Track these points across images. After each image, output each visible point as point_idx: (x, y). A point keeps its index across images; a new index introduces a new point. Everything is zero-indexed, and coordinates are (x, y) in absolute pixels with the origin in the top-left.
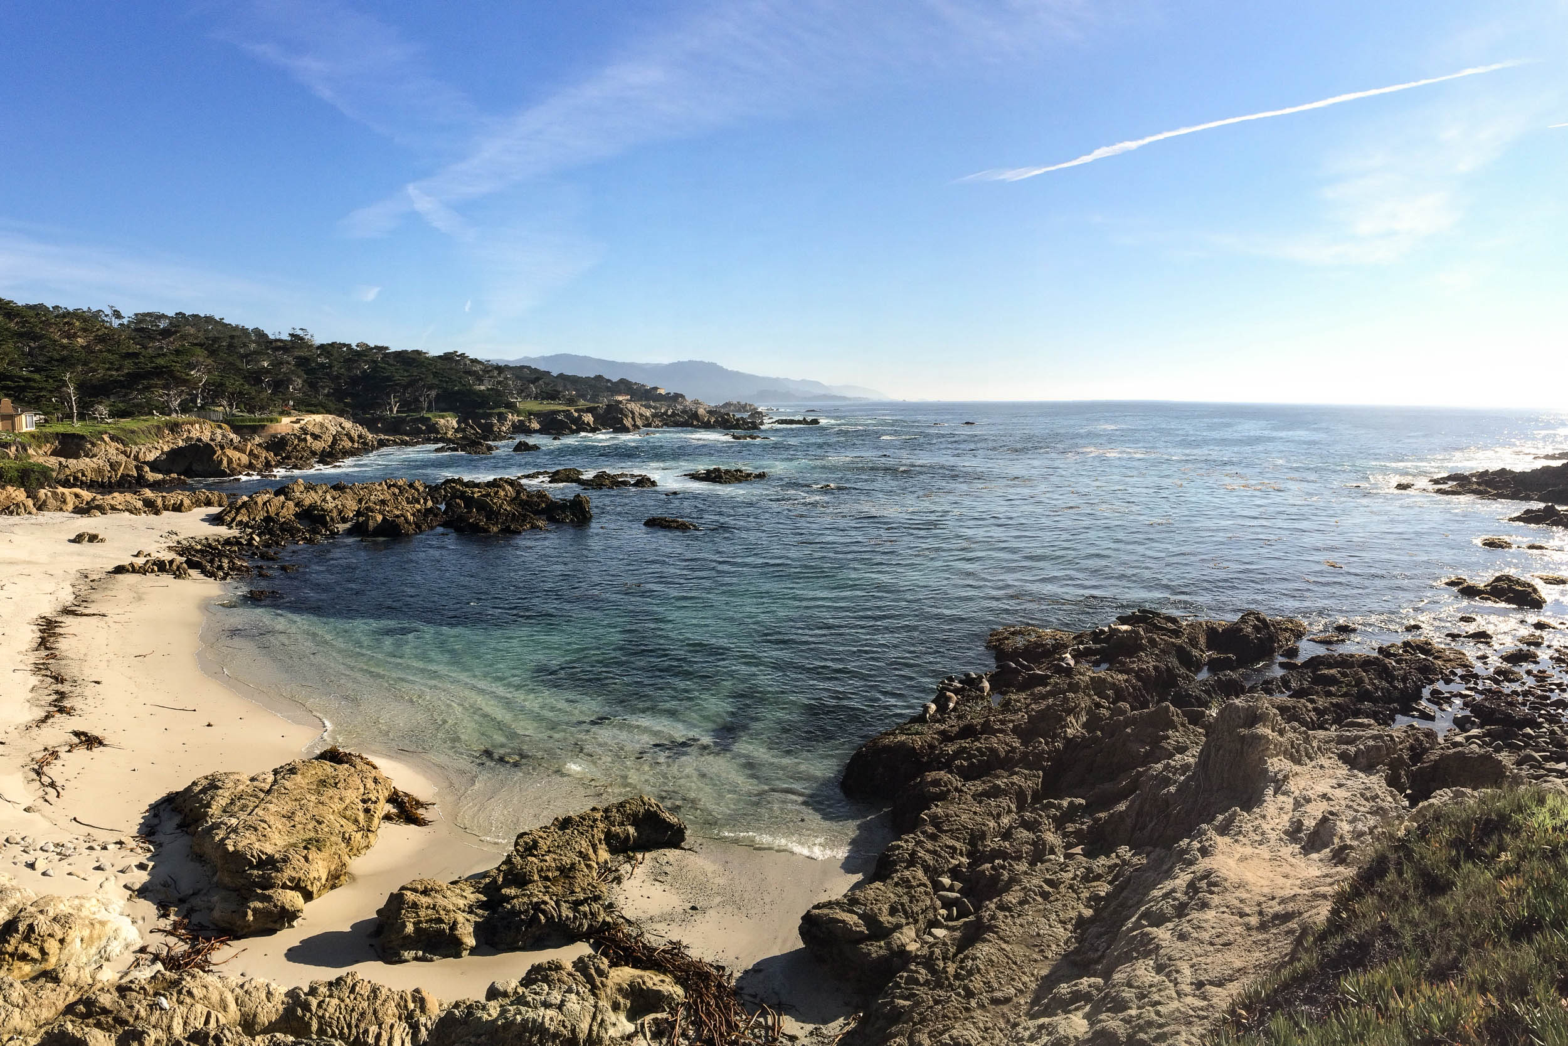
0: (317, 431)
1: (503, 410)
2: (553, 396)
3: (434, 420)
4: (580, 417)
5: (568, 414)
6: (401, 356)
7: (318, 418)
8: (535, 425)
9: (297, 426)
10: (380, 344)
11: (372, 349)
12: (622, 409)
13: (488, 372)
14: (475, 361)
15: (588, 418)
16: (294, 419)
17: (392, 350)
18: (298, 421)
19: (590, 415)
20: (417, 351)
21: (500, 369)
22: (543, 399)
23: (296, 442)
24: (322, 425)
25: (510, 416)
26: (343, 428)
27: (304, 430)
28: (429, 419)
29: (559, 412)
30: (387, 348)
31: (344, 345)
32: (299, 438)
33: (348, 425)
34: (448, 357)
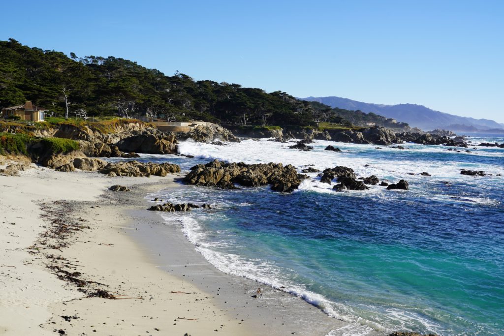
0: (205, 132)
1: (309, 127)
2: (338, 120)
3: (271, 130)
4: (355, 134)
5: (348, 132)
6: (248, 91)
7: (204, 124)
8: (329, 136)
9: (193, 128)
10: (236, 83)
11: (231, 85)
12: (379, 131)
13: (298, 104)
14: (291, 97)
15: (360, 135)
16: (191, 124)
18: (193, 125)
19: (361, 133)
20: (258, 89)
21: (305, 103)
22: (331, 122)
24: (207, 128)
25: (314, 131)
26: (218, 131)
27: (197, 130)
28: (267, 129)
29: (342, 130)
30: (240, 86)
31: (213, 82)
33: (221, 129)
34: (276, 94)
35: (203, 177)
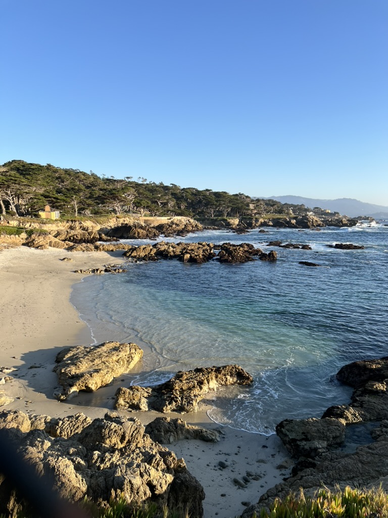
0: (178, 223)
2: (280, 212)
3: (229, 220)
4: (290, 221)
5: (285, 219)
7: (179, 218)
8: (271, 223)
9: (170, 221)
12: (308, 218)
13: (253, 201)
16: (169, 218)
17: (213, 191)
21: (258, 200)
22: (276, 213)
23: (168, 227)
24: (180, 221)
26: (190, 222)
27: (172, 223)
28: (227, 220)
29: (281, 218)
32: (169, 226)
33: (192, 221)
35: (135, 252)
